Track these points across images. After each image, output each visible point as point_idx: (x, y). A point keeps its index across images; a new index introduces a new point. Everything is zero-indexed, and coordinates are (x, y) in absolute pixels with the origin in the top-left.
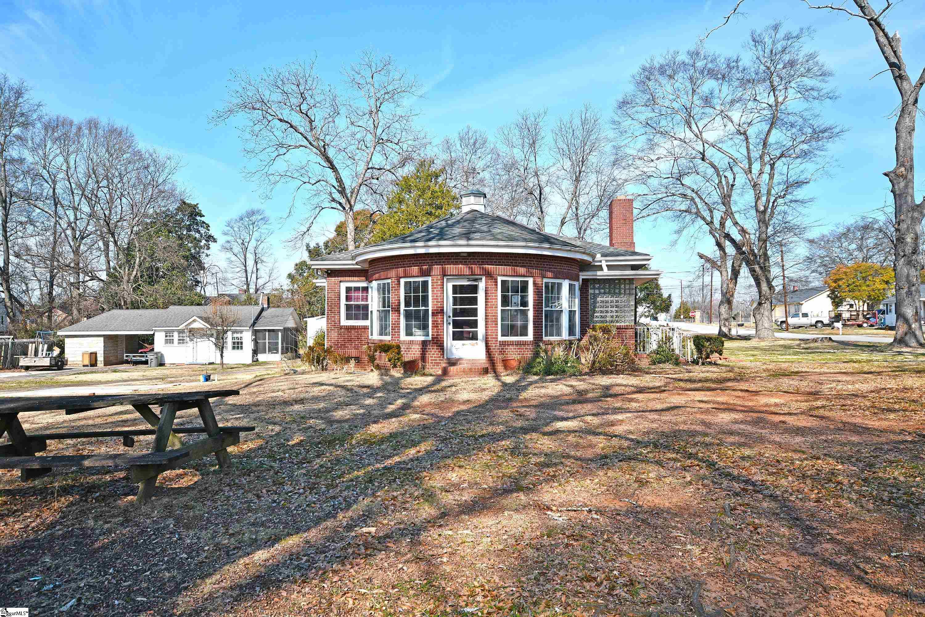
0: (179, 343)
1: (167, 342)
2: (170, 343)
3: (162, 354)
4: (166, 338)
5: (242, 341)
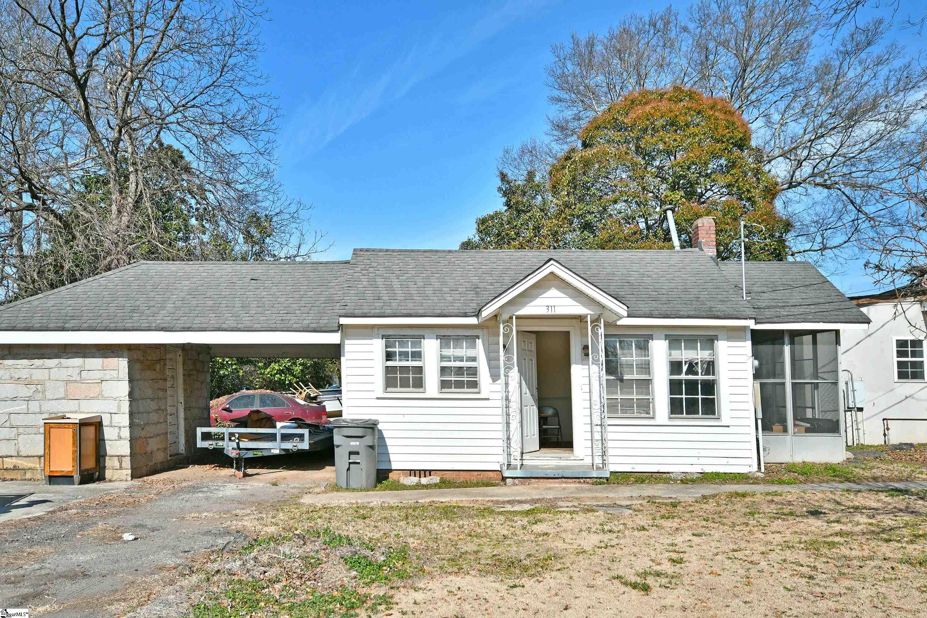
0: (444, 384)
1: (391, 378)
3: (380, 431)
4: (390, 363)
5: (710, 377)
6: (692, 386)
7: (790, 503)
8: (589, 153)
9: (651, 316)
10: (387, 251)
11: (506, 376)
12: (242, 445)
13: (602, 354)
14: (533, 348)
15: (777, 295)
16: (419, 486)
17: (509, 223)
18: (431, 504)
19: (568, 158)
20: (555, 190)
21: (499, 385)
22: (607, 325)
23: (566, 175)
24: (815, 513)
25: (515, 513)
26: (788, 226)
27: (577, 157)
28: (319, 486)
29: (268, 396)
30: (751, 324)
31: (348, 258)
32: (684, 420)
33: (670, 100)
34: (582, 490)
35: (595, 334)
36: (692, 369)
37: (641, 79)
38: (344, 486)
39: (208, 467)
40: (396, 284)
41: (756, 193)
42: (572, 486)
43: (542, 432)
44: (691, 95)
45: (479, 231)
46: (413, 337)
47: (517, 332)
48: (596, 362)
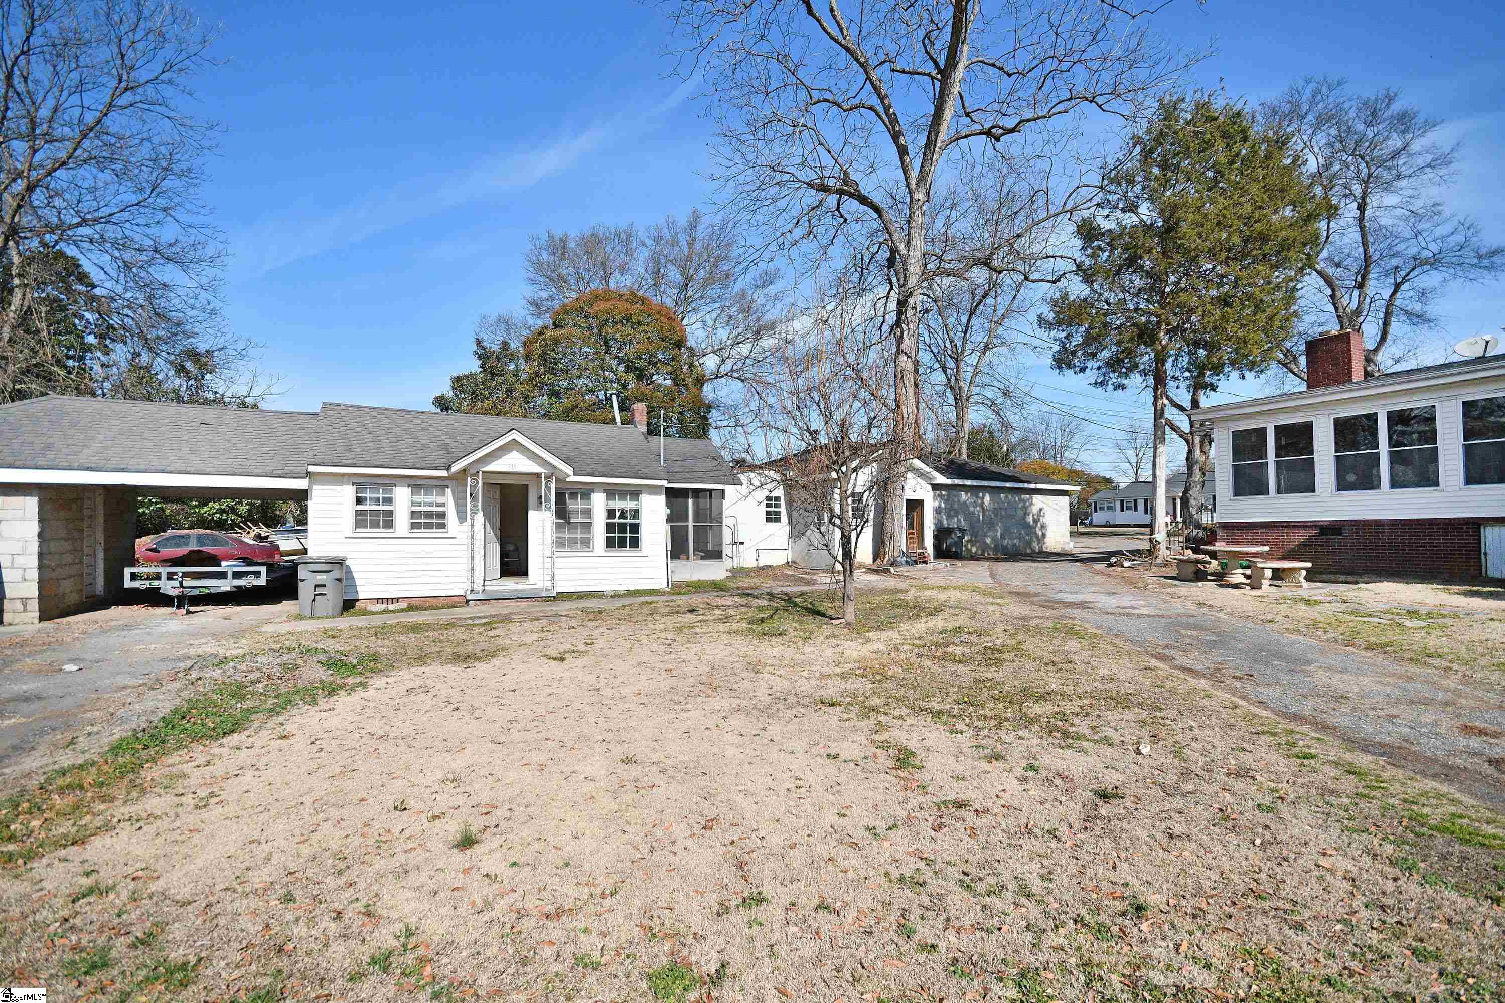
0: (414, 526)
1: (361, 520)
2: (375, 525)
3: (348, 567)
4: (360, 507)
5: (636, 521)
6: (622, 528)
7: (679, 606)
8: (558, 332)
9: (592, 475)
10: (359, 407)
11: (472, 519)
12: (185, 584)
13: (553, 502)
14: (498, 496)
15: (686, 464)
16: (386, 611)
17: (483, 383)
18: (398, 624)
19: (541, 333)
20: (528, 358)
21: (466, 526)
22: (558, 481)
23: (537, 349)
24: (691, 611)
25: (475, 625)
26: (709, 407)
27: (548, 334)
28: (279, 617)
29: (208, 536)
30: (665, 483)
31: (318, 409)
32: (616, 552)
33: (626, 301)
34: (533, 606)
35: (548, 488)
36: (623, 515)
37: (606, 278)
38: (308, 614)
39: (136, 607)
40: (368, 437)
41: (689, 380)
42: (524, 604)
43: (503, 564)
44: (643, 300)
45: (453, 388)
46: (385, 485)
47: (483, 484)
48: (548, 508)
